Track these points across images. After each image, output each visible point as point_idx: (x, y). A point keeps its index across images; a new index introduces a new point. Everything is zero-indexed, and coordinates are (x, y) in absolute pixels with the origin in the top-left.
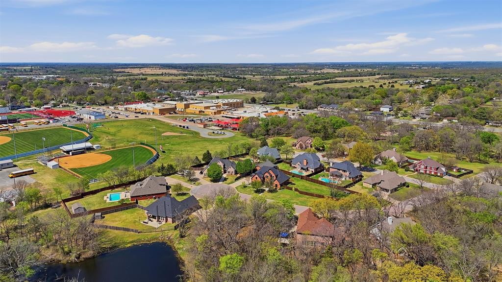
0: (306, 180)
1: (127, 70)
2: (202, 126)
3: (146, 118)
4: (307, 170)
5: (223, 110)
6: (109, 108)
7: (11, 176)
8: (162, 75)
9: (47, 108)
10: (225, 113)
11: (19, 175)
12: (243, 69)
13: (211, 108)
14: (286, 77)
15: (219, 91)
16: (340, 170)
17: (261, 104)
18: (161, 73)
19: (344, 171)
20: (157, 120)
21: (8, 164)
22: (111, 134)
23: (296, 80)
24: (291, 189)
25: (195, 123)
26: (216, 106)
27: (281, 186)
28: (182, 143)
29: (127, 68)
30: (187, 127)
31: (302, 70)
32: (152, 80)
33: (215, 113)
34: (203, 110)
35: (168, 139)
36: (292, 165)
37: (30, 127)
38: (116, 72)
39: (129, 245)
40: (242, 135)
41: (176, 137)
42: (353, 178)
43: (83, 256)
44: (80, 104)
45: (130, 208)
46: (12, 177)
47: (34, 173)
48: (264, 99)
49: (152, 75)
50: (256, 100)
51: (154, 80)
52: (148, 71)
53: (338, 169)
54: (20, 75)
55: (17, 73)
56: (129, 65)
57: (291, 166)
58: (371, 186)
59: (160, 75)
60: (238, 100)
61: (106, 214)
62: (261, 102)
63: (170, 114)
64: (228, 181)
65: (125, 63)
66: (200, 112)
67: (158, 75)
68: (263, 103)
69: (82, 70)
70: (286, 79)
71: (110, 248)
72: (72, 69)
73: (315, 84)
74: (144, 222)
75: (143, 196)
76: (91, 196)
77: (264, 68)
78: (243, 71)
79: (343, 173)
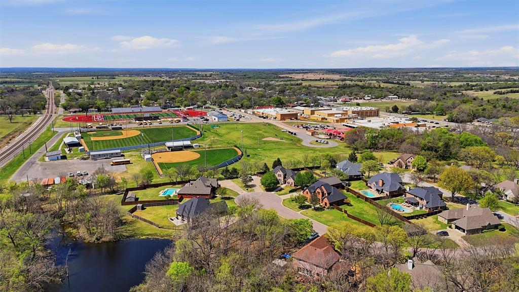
0: (370, 203)
1: (290, 76)
2: (310, 134)
3: (264, 123)
4: (382, 192)
5: (346, 119)
6: (240, 111)
7: (112, 163)
8: (320, 80)
9: (190, 109)
10: (349, 121)
11: (118, 163)
12: (416, 74)
13: (335, 115)
14: (462, 84)
15: (365, 98)
16: (417, 197)
17: (403, 113)
18: (319, 78)
19: (422, 199)
20: (273, 125)
21: (117, 153)
22: (220, 135)
23: (473, 88)
24: (341, 210)
25: (307, 130)
26: (342, 114)
27: (330, 205)
28: (275, 149)
29: (292, 73)
30: (295, 134)
31: (493, 76)
32: (306, 85)
33: (337, 121)
34: (326, 117)
35: (265, 143)
36: (369, 185)
37: (164, 124)
38: (280, 78)
39: (144, 237)
40: (345, 147)
41: (274, 142)
42: (430, 209)
43: (103, 239)
44: (220, 106)
45: (171, 204)
46: (112, 165)
47: (130, 163)
48: (410, 108)
49: (310, 80)
50: (398, 109)
51: (307, 85)
52: (311, 76)
53: (415, 196)
54: (200, 79)
55: (199, 78)
56: (296, 71)
57: (367, 184)
58: (446, 222)
59: (318, 80)
60: (373, 109)
61: (149, 206)
62: (404, 112)
63: (291, 119)
64: (283, 192)
65: (294, 68)
66: (323, 119)
67: (316, 80)
68: (406, 113)
69: (251, 76)
70: (460, 86)
71: (128, 237)
72: (244, 74)
73: (495, 93)
74: (171, 219)
75: (189, 194)
76: (153, 189)
77: (443, 73)
78: (415, 76)
79: (420, 201)
